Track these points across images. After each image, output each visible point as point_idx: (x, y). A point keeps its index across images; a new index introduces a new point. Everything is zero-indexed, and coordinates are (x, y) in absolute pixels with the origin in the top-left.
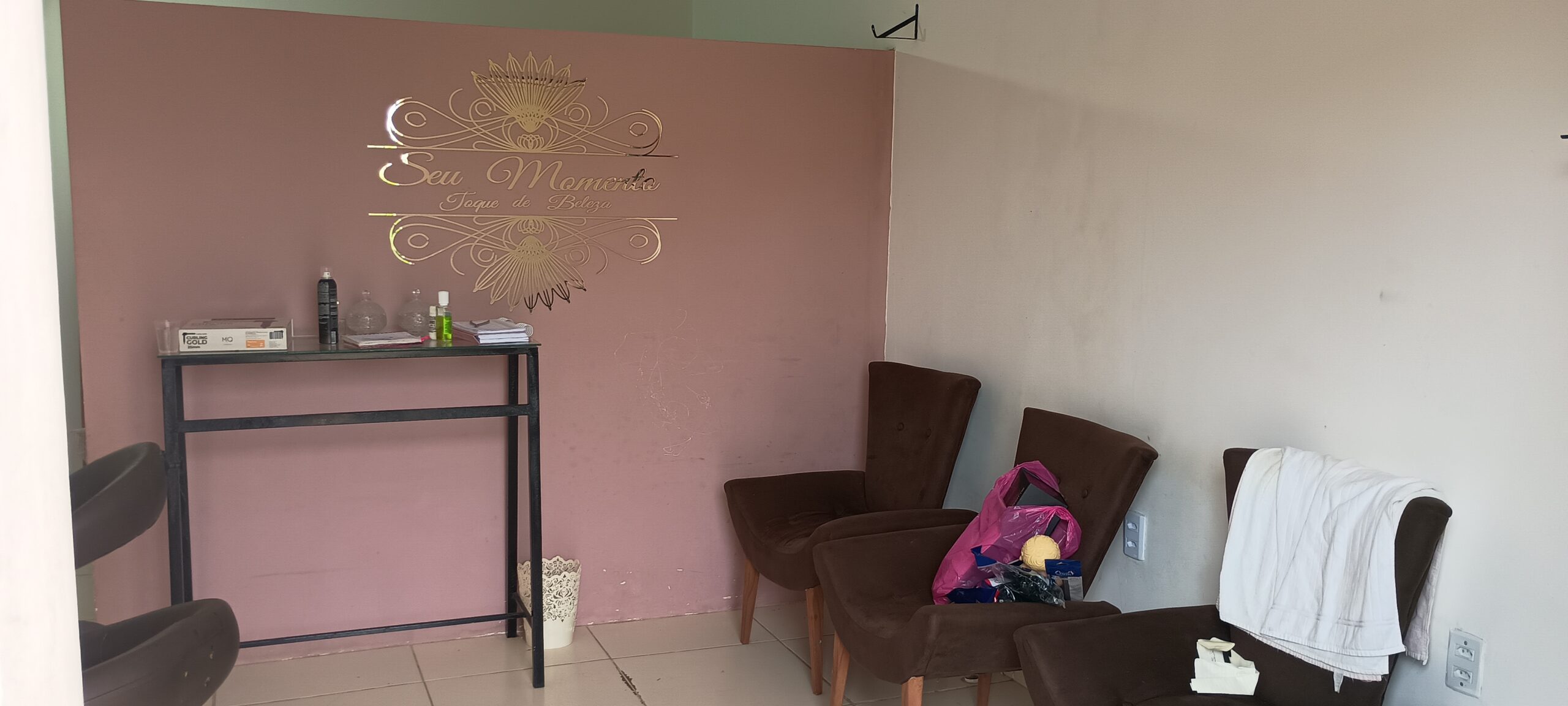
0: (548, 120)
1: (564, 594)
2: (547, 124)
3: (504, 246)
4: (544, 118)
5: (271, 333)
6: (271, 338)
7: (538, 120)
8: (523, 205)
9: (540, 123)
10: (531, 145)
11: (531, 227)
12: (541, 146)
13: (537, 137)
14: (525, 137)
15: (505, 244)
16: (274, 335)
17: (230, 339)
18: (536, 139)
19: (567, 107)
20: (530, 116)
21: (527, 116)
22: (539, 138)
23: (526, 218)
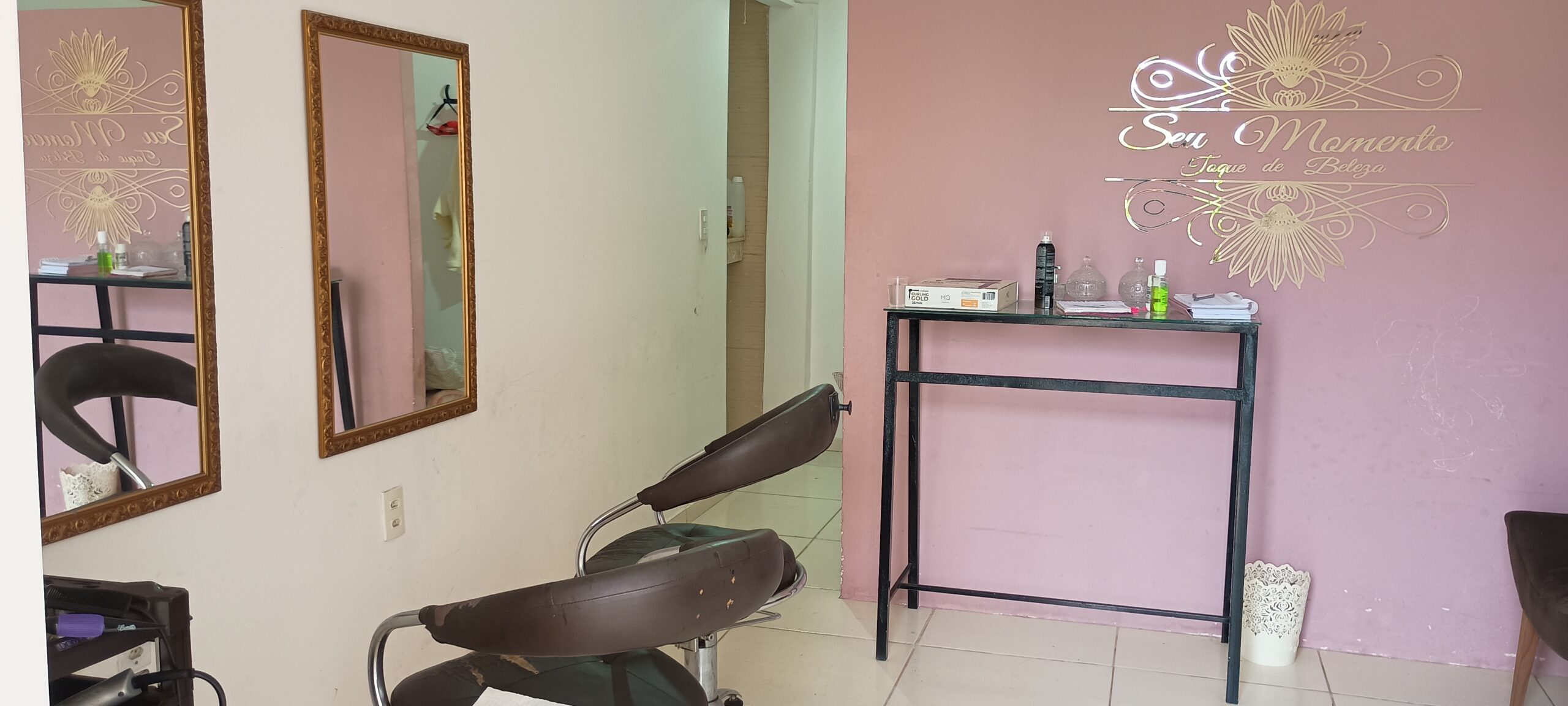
0: (1313, 73)
1: (1283, 608)
2: (1312, 77)
3: (1249, 214)
4: (1308, 71)
5: (984, 294)
6: (984, 298)
7: (1300, 74)
8: (1275, 169)
9: (1303, 76)
10: (1289, 102)
11: (1282, 194)
12: (1302, 102)
13: (1298, 93)
14: (1283, 93)
15: (1250, 213)
16: (987, 296)
17: (948, 298)
18: (1296, 95)
19: (1337, 57)
20: (1292, 69)
21: (1287, 69)
22: (1300, 93)
23: (1277, 184)
